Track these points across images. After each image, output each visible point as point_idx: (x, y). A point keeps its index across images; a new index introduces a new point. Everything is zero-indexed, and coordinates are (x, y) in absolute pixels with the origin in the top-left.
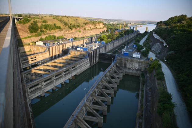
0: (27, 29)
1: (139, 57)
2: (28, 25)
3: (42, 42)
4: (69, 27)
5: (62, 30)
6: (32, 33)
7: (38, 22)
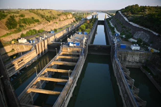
0: (4, 25)
1: (139, 49)
2: (5, 20)
3: (25, 39)
4: (46, 19)
5: (41, 23)
6: (11, 29)
7: (15, 16)
